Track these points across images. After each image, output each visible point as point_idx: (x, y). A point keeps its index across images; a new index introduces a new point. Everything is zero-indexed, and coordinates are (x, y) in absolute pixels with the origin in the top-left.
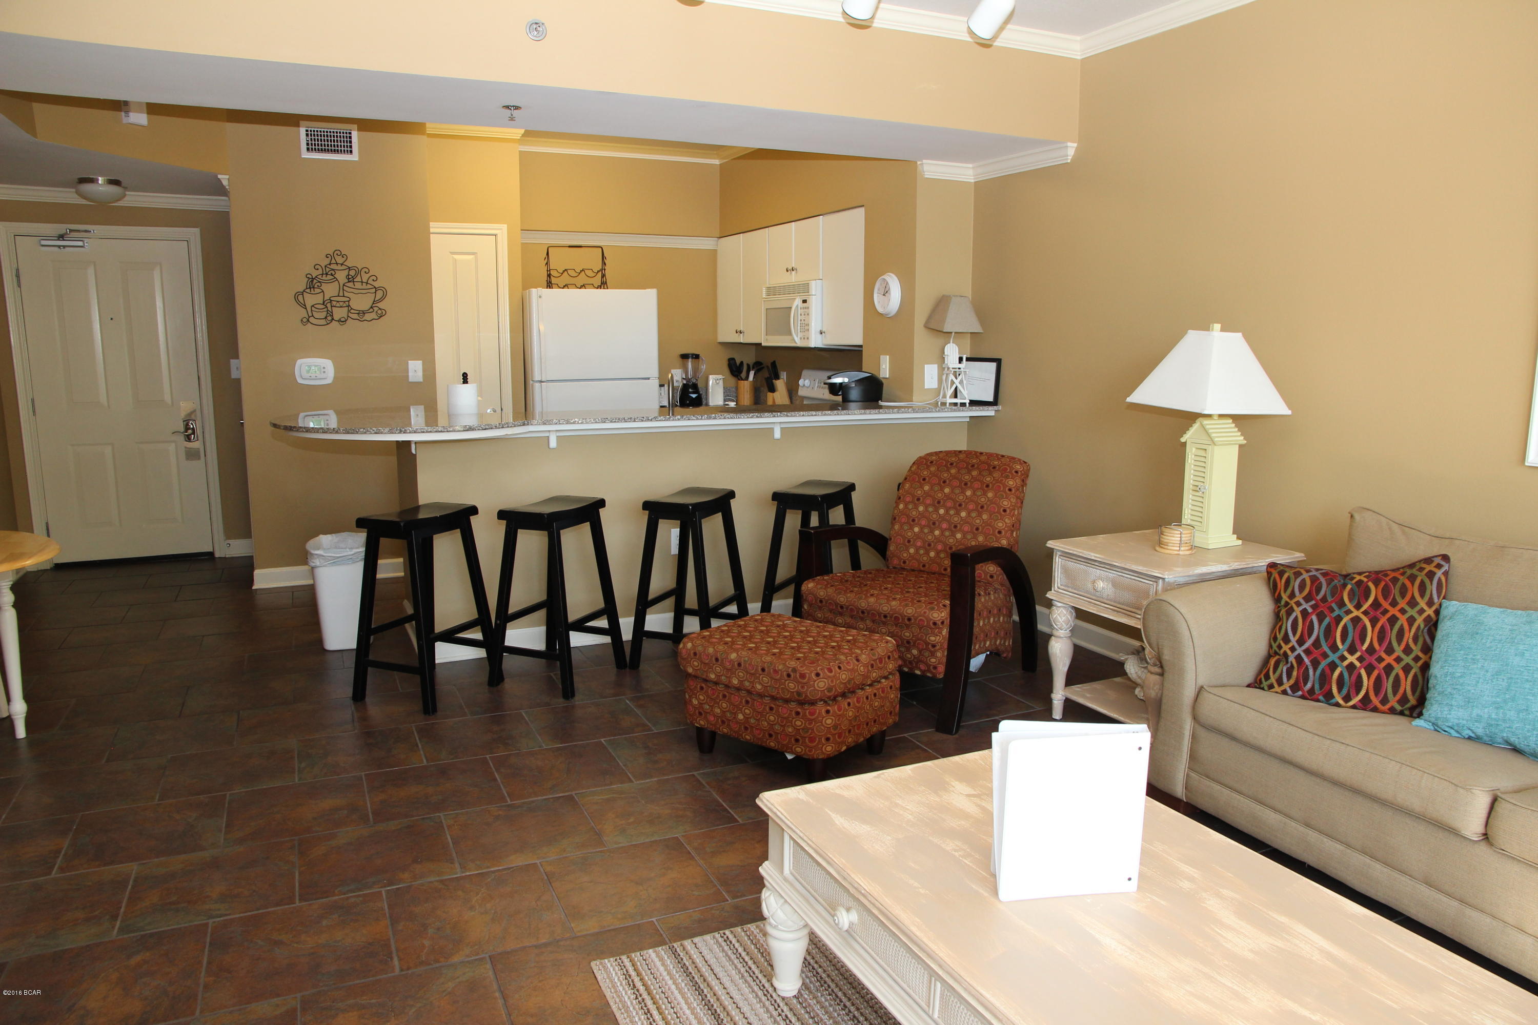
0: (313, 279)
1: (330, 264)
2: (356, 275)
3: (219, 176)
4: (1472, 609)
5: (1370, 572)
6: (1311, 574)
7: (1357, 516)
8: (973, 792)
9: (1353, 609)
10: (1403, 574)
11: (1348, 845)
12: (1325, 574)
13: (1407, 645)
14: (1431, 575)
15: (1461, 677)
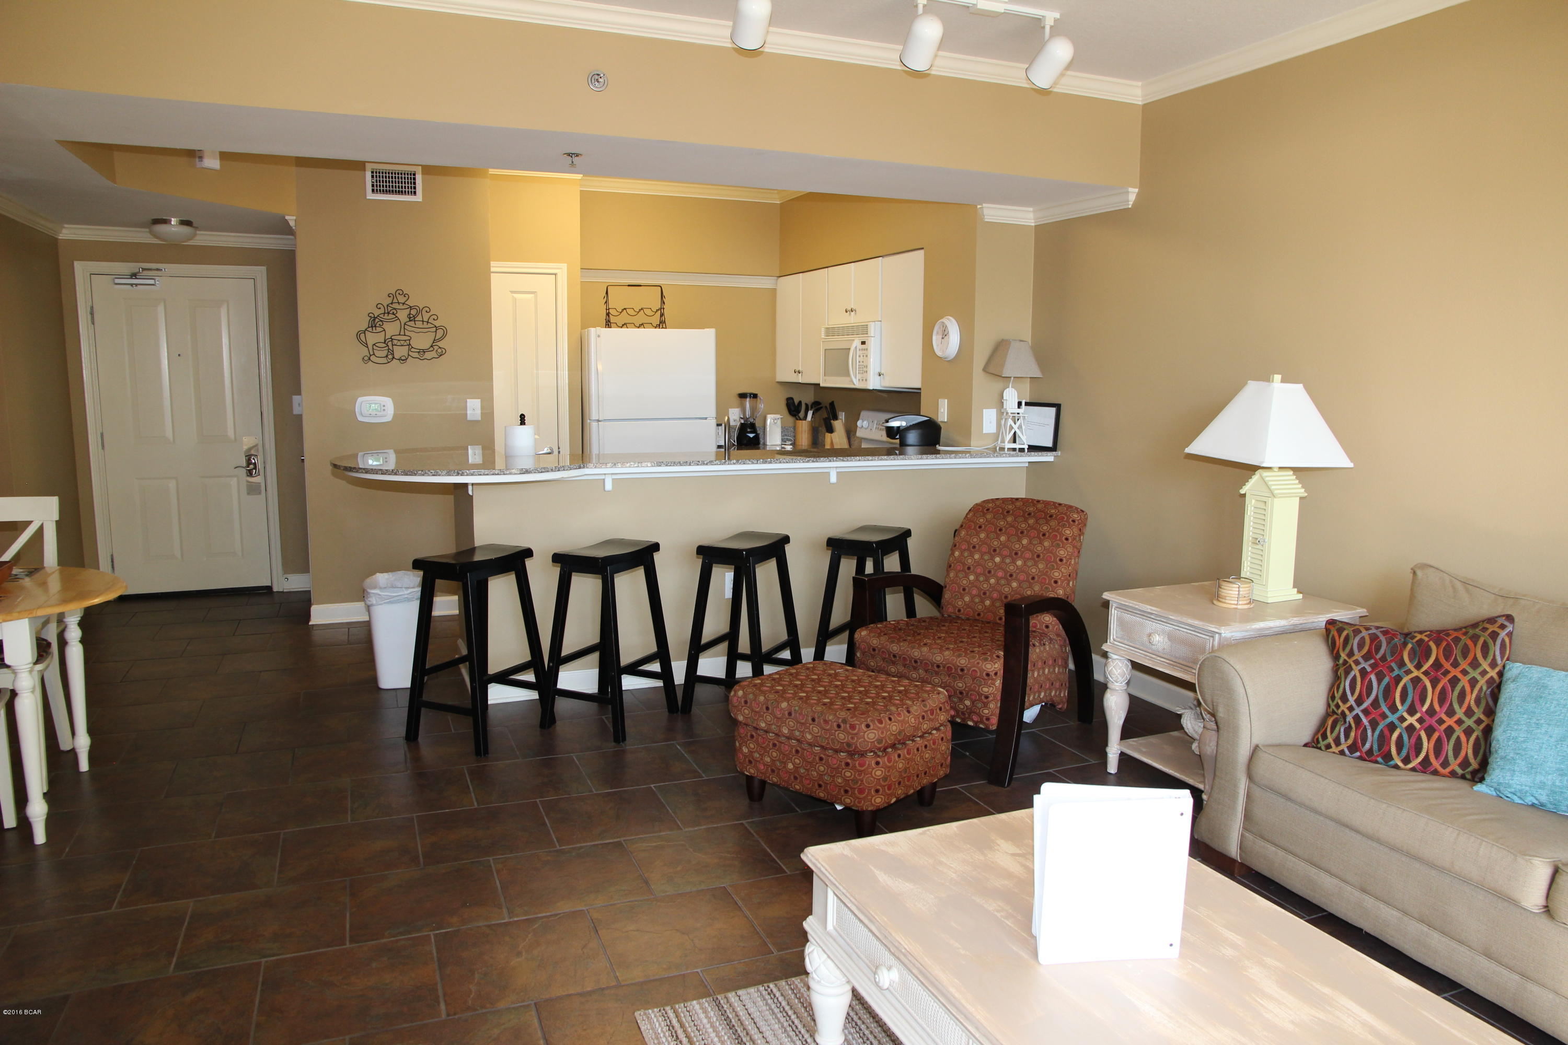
0: (375, 318)
1: (392, 303)
2: (417, 314)
3: (287, 218)
4: (1536, 672)
5: (1431, 631)
6: (1371, 632)
7: (1419, 573)
8: (1018, 851)
9: (1413, 669)
10: (1465, 634)
11: (1405, 913)
12: (1385, 633)
13: (1469, 707)
14: (1494, 635)
15: (1524, 742)
